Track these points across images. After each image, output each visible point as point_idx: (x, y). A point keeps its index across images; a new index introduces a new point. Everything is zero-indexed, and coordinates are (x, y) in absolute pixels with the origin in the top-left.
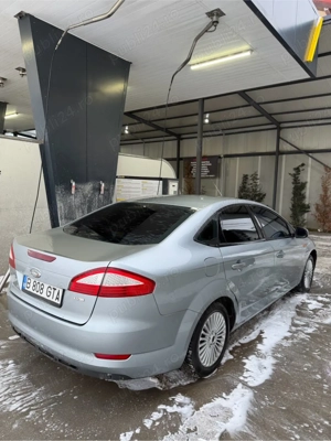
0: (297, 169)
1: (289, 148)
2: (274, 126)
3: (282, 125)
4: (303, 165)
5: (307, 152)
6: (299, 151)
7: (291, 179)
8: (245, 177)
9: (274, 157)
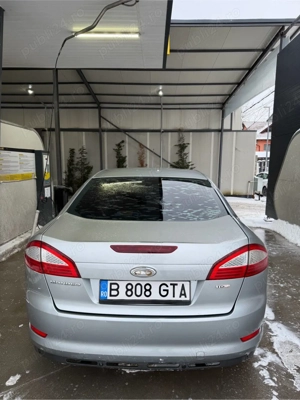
0: (119, 145)
1: (109, 126)
2: (95, 105)
3: (102, 105)
4: (123, 142)
5: (125, 131)
6: (118, 130)
7: (115, 153)
8: (72, 151)
9: (98, 134)
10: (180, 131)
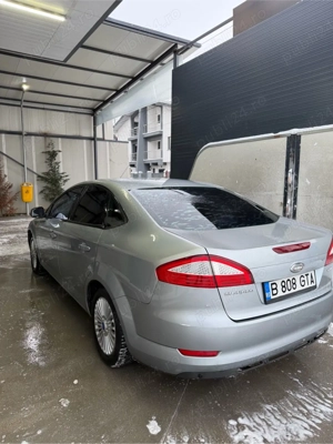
10: (45, 135)
